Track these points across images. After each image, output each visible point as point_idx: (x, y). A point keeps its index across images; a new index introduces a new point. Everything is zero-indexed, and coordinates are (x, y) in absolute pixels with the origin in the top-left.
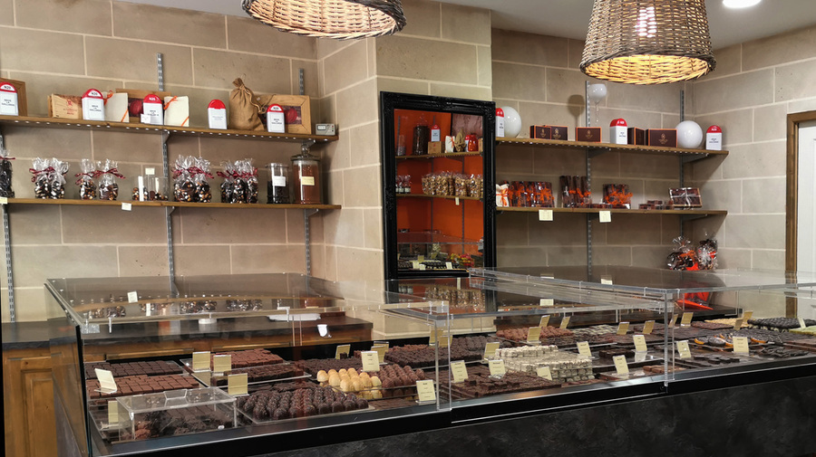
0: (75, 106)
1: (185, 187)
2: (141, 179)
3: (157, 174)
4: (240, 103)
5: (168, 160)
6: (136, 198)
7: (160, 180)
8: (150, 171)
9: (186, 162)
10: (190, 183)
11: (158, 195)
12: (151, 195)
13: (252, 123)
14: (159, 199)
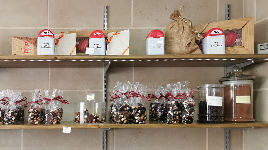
0: (31, 46)
1: (122, 110)
2: (82, 104)
3: (96, 99)
4: (178, 31)
5: (107, 86)
6: (77, 121)
7: (99, 104)
8: (91, 97)
9: (123, 88)
10: (126, 106)
11: (96, 118)
12: (90, 119)
13: (190, 48)
14: (97, 121)
